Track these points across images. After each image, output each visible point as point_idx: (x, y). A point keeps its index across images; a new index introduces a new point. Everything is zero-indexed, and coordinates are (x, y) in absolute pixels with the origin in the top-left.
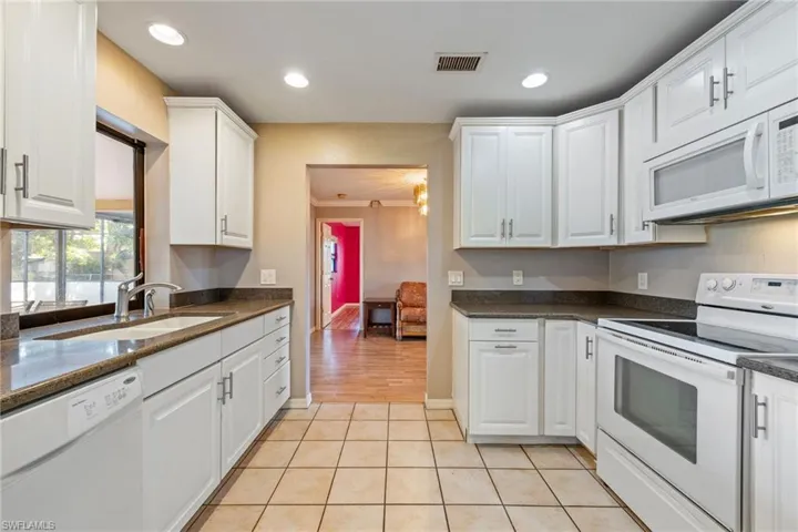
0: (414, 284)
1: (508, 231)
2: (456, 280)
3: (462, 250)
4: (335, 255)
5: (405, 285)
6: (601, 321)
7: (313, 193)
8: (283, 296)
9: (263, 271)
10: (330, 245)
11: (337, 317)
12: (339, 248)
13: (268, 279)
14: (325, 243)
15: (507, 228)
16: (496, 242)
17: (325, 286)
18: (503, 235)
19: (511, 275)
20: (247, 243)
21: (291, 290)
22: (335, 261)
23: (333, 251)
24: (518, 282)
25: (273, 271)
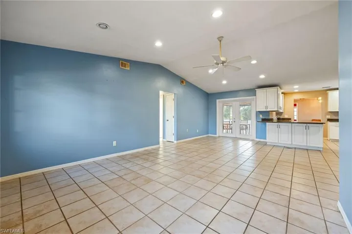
0: (316, 120)
5: (313, 120)
13: (286, 117)
21: (291, 118)
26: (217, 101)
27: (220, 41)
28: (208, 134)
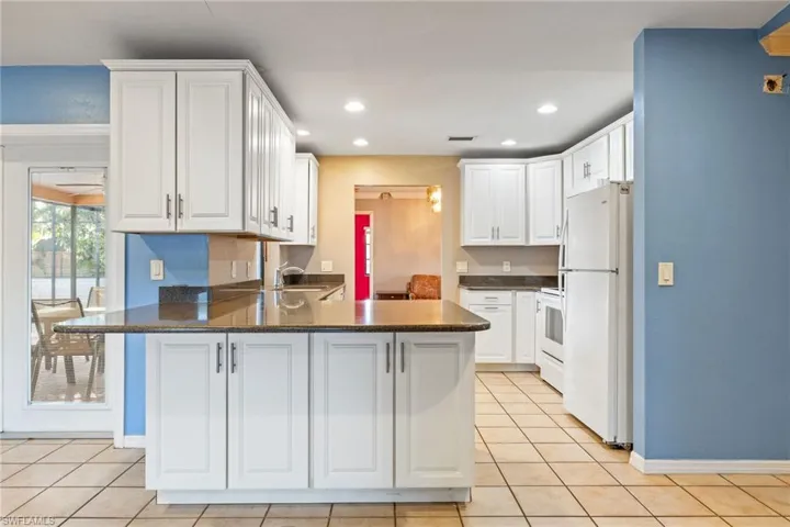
0: (425, 277)
1: (496, 233)
2: (462, 268)
3: (467, 248)
5: (415, 278)
6: (543, 289)
7: (357, 206)
8: (337, 280)
9: (323, 262)
13: (327, 268)
15: (496, 232)
16: (488, 242)
18: (493, 237)
19: (502, 265)
20: (313, 242)
21: (343, 276)
24: (507, 269)
25: (331, 262)
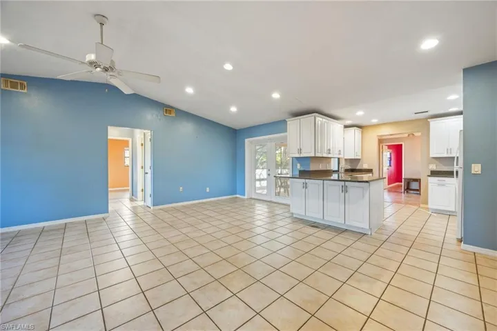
2: (432, 167)
4: (390, 158)
10: (387, 154)
11: (391, 188)
12: (392, 155)
14: (384, 154)
15: (449, 150)
17: (384, 172)
18: (447, 153)
21: (372, 169)
22: (390, 160)
23: (389, 156)
25: (367, 165)
26: (246, 140)
27: (102, 24)
28: (236, 194)
